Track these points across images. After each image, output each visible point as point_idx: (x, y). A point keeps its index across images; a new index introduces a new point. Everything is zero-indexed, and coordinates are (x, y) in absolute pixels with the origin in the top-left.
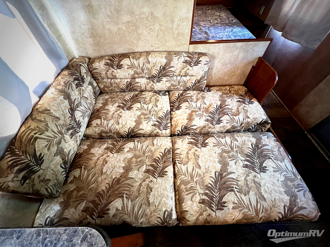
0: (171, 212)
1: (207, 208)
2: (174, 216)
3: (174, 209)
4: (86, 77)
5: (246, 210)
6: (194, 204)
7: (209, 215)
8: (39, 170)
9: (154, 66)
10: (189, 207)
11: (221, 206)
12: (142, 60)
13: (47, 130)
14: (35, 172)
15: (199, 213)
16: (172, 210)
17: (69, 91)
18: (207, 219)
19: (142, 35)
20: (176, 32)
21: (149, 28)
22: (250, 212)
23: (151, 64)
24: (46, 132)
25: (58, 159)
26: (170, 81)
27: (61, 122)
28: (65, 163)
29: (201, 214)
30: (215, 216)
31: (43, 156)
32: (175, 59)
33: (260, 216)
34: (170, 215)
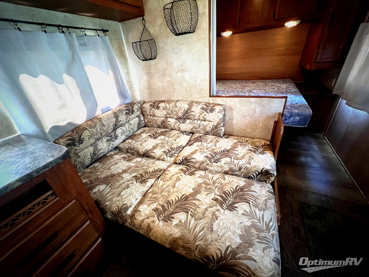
0: (129, 207)
1: (156, 216)
2: (129, 212)
3: (133, 206)
4: (136, 111)
5: (186, 231)
6: (148, 209)
7: (154, 221)
8: (78, 146)
9: (179, 110)
10: (143, 209)
11: (168, 219)
12: (172, 104)
13: (94, 128)
14: (75, 145)
15: (147, 216)
16: (130, 206)
17: (119, 114)
18: (150, 224)
19: (176, 89)
20: (199, 88)
21: (181, 85)
22: (189, 234)
23: (178, 108)
24: (93, 129)
25: (91, 149)
26: (192, 123)
27: (105, 128)
28: (94, 154)
29: (148, 218)
30: (157, 224)
31: (84, 140)
32: (195, 105)
33: (197, 243)
34: (127, 208)
